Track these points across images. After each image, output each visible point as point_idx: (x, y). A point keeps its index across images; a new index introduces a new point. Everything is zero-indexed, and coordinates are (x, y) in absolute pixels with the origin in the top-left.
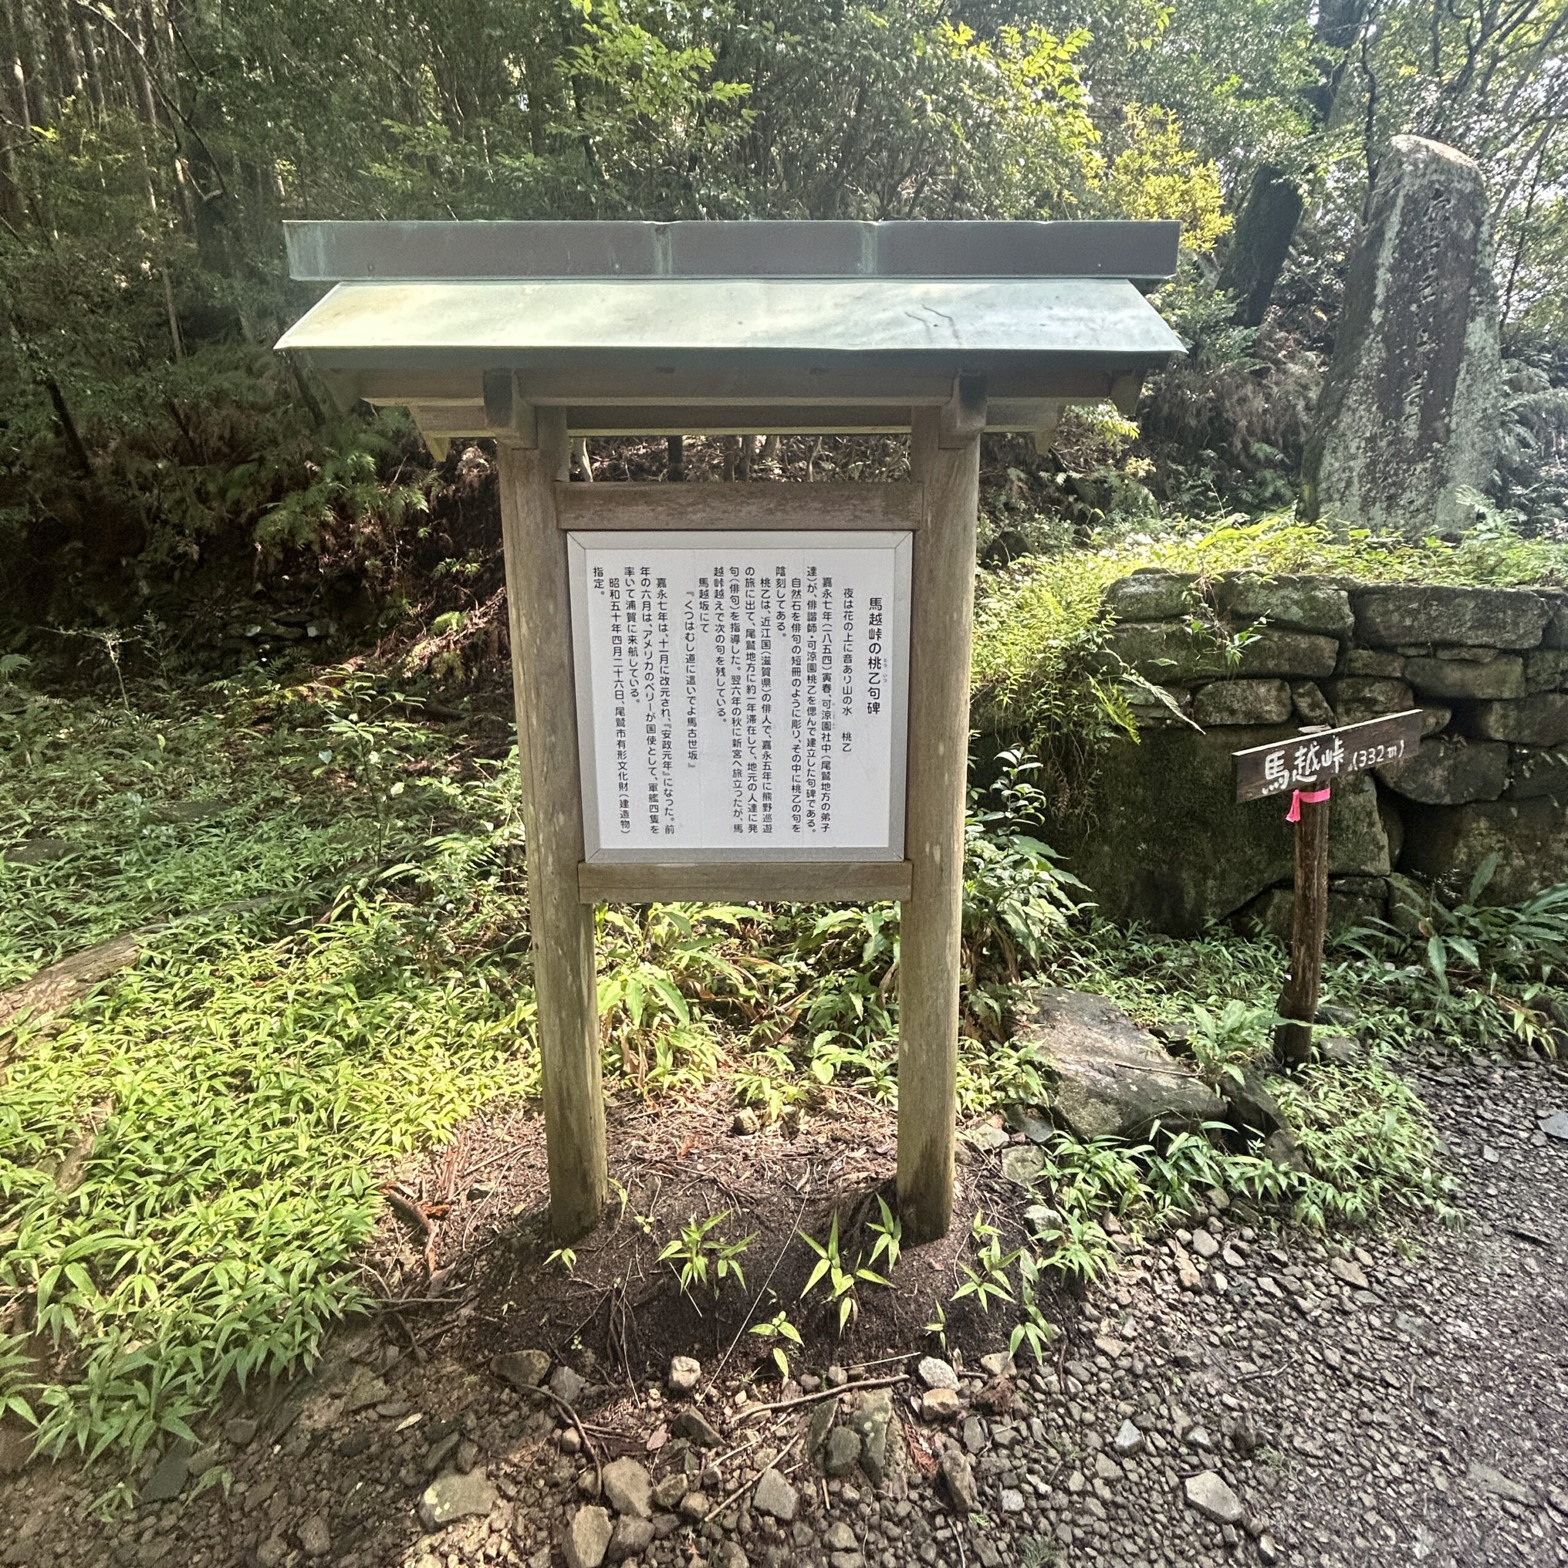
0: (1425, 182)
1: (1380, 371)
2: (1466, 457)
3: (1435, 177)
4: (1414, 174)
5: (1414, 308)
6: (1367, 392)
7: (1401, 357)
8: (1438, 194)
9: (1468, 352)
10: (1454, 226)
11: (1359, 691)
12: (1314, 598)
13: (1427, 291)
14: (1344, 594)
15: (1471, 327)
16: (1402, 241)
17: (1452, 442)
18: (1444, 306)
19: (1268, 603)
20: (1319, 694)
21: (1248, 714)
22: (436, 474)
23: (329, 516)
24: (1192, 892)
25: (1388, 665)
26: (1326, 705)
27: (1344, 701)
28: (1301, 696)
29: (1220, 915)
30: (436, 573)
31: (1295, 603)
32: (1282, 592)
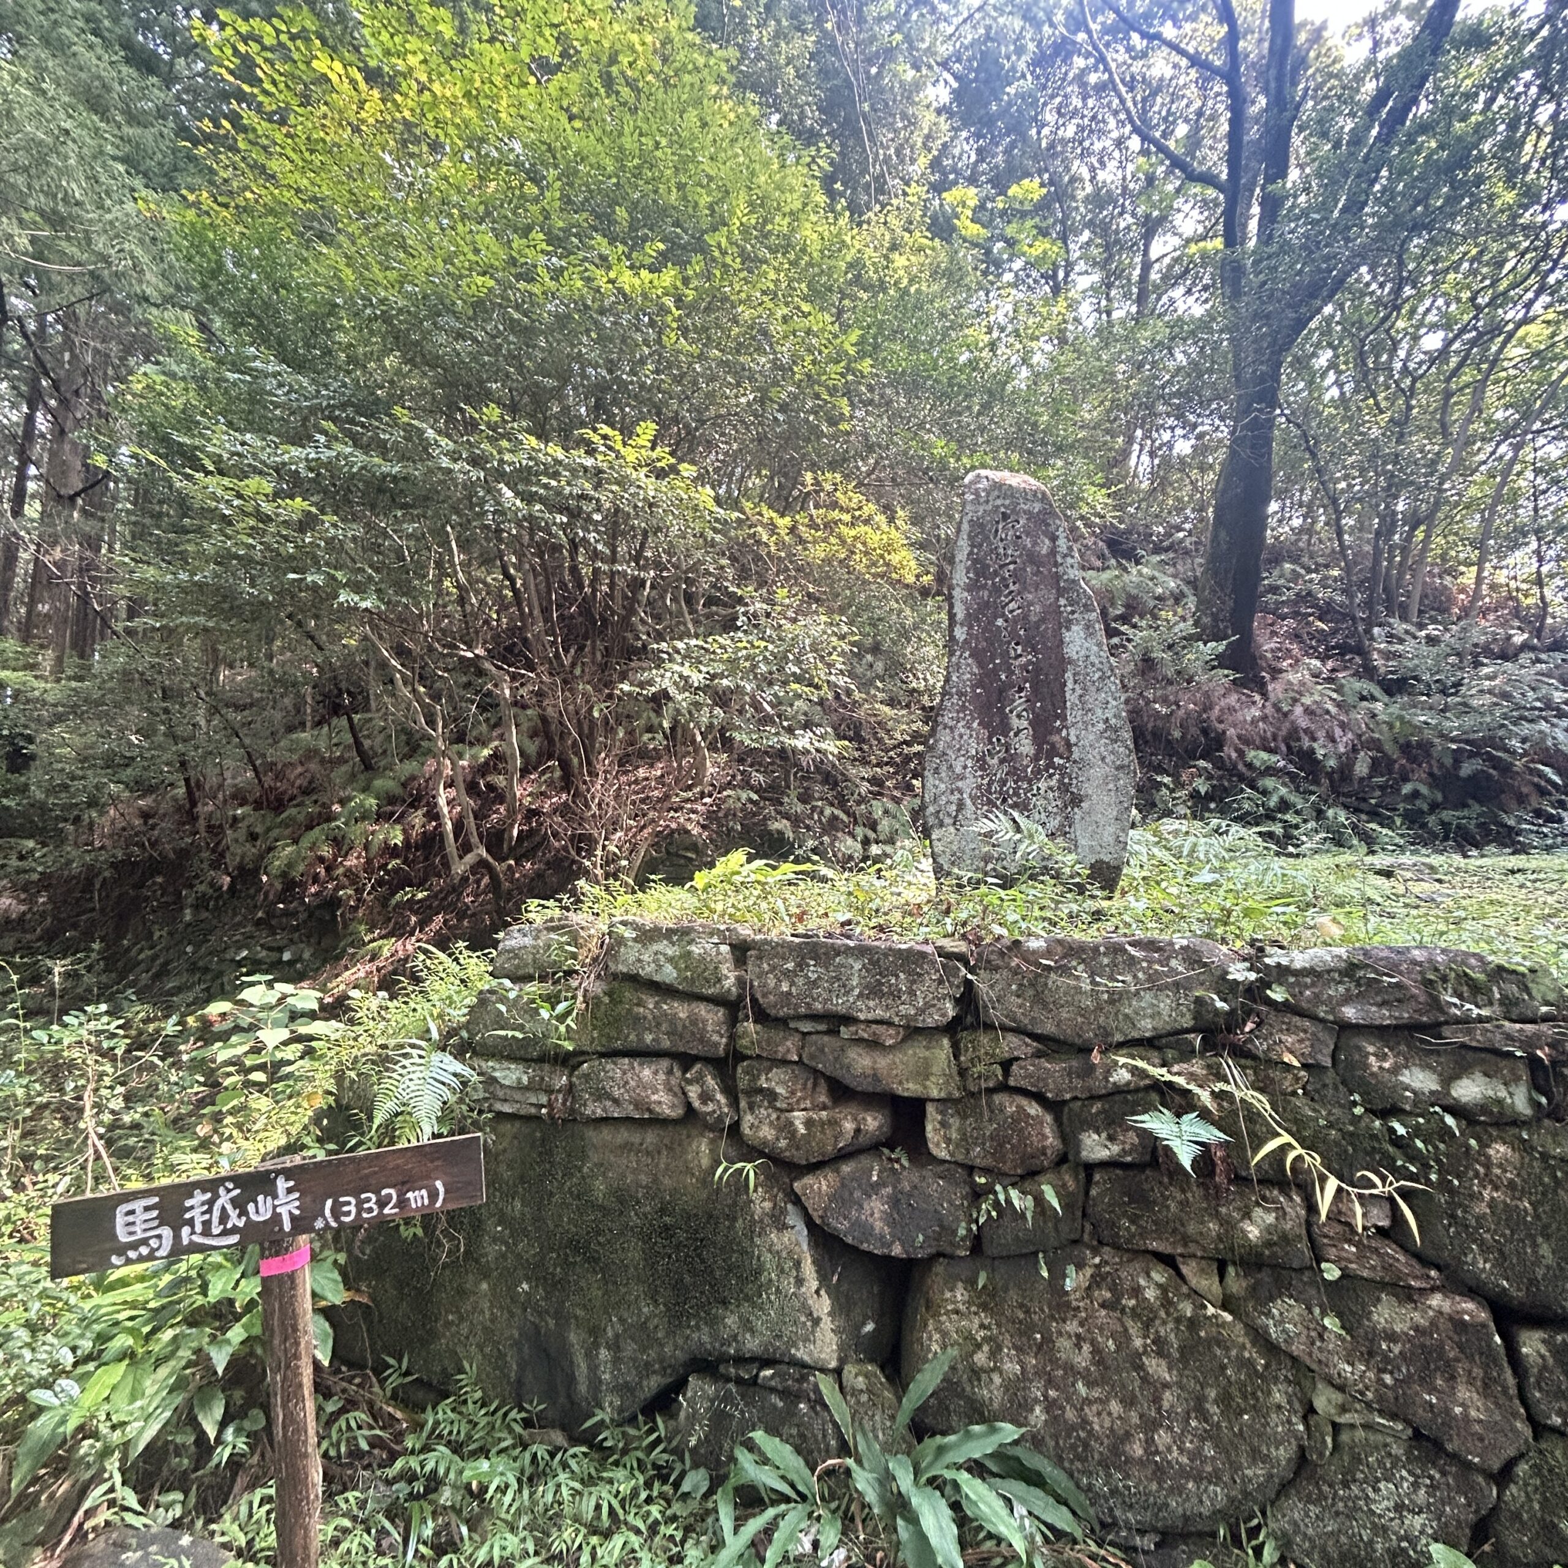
0: (989, 507)
1: (974, 687)
2: (1098, 772)
3: (999, 502)
4: (977, 501)
5: (1000, 622)
6: (963, 708)
7: (995, 672)
8: (1005, 516)
9: (1070, 661)
10: (1028, 542)
11: (755, 1078)
12: (689, 953)
13: (1012, 606)
14: (725, 949)
15: (1067, 636)
16: (975, 562)
17: (1076, 756)
18: (1033, 618)
19: (639, 961)
20: (711, 1082)
21: (637, 1105)
22: (420, 813)
23: (326, 851)
24: (583, 1366)
25: (781, 1043)
26: (719, 1096)
27: (744, 1092)
28: (689, 1082)
29: (621, 1410)
30: (393, 902)
31: (671, 960)
32: (655, 947)
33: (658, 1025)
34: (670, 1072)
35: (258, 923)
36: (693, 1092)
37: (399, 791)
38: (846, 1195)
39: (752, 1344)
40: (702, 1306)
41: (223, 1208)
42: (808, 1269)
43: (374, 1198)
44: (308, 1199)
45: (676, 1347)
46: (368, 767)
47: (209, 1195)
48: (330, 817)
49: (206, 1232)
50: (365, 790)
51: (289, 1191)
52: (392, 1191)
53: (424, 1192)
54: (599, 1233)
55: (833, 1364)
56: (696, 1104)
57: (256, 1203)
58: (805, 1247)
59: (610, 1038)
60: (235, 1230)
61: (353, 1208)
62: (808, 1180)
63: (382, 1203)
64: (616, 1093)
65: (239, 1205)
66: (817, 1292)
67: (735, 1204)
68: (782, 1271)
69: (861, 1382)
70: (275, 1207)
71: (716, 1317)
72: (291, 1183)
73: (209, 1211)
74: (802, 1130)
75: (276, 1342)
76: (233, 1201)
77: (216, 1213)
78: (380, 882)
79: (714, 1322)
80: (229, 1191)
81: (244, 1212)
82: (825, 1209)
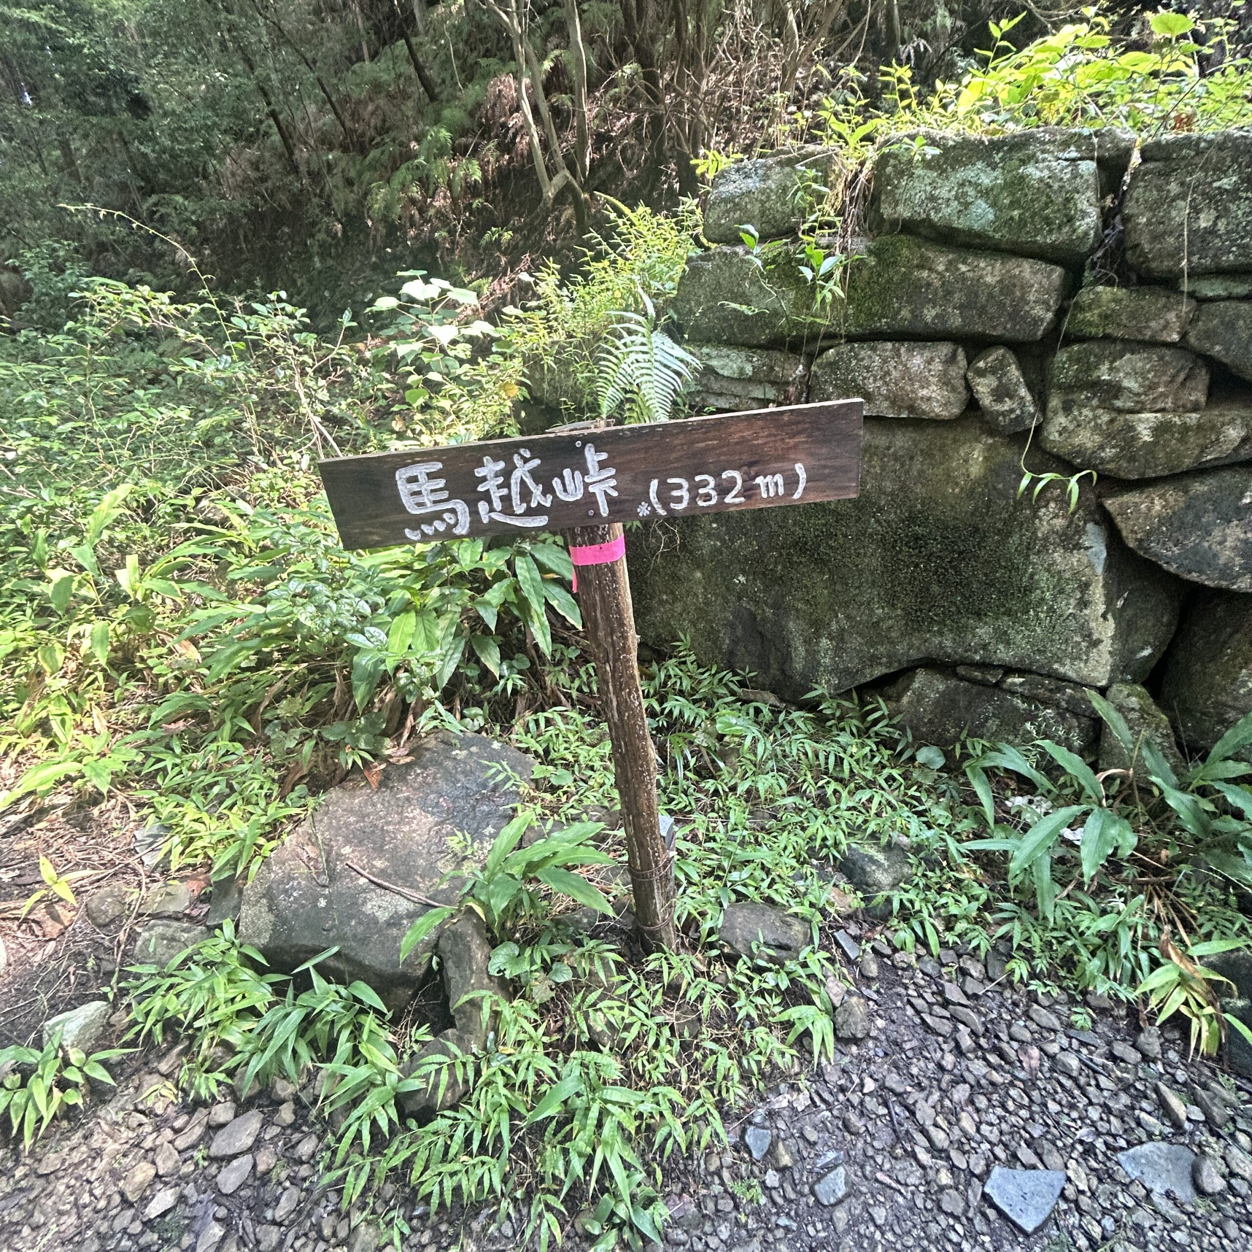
11: (1090, 368)
12: (1022, 178)
14: (1088, 167)
19: (932, 198)
20: (1014, 372)
21: (894, 401)
22: (491, 145)
23: (415, 192)
24: (802, 650)
25: (1157, 316)
26: (1023, 392)
27: (1060, 387)
28: (981, 373)
29: (837, 687)
30: (483, 242)
31: (984, 193)
32: (962, 174)
33: (949, 293)
34: (951, 360)
35: (375, 267)
36: (984, 388)
37: (467, 122)
38: (1190, 518)
39: (1003, 654)
40: (947, 614)
41: (523, 482)
42: (1097, 593)
43: (712, 482)
44: (628, 477)
45: (911, 646)
46: (433, 98)
47: (501, 465)
48: (411, 156)
49: (508, 509)
50: (437, 121)
51: (602, 465)
52: (736, 474)
53: (779, 478)
54: (831, 536)
55: (1103, 683)
56: (986, 401)
57: (562, 479)
58: (1100, 570)
59: (870, 315)
60: (540, 510)
61: (684, 493)
62: (1131, 498)
63: (723, 490)
64: (871, 387)
65: (543, 478)
66: (1104, 616)
67: (1012, 517)
68: (1061, 591)
69: (1134, 702)
70: (586, 485)
71: (966, 626)
72: (604, 456)
73: (506, 484)
74: (1146, 436)
75: (601, 634)
76: (533, 473)
77: (515, 489)
78: (468, 224)
79: (961, 630)
80: (526, 461)
81: (548, 490)
82: (1149, 534)
